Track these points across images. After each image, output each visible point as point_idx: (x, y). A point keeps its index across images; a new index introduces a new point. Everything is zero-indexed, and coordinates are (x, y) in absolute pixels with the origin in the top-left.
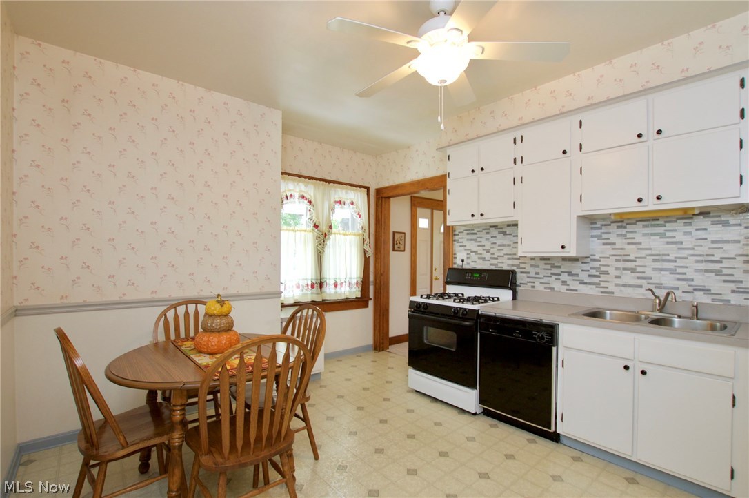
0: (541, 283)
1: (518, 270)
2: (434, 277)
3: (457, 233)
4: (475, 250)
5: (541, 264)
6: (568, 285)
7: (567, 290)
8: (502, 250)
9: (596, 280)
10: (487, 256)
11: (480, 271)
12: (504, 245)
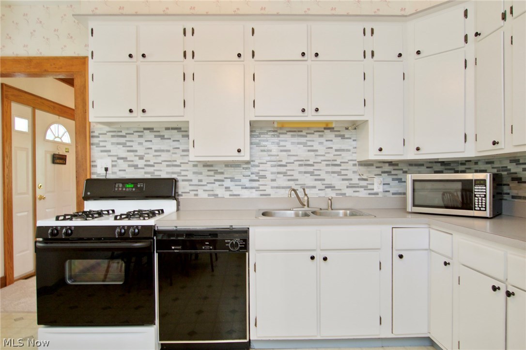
0: (204, 190)
1: (179, 178)
2: (38, 196)
3: (96, 134)
4: (124, 156)
5: (205, 170)
6: (232, 191)
7: (230, 195)
8: (160, 156)
9: (255, 184)
10: (141, 163)
11: (134, 181)
12: (163, 151)
